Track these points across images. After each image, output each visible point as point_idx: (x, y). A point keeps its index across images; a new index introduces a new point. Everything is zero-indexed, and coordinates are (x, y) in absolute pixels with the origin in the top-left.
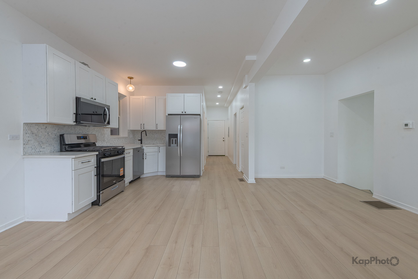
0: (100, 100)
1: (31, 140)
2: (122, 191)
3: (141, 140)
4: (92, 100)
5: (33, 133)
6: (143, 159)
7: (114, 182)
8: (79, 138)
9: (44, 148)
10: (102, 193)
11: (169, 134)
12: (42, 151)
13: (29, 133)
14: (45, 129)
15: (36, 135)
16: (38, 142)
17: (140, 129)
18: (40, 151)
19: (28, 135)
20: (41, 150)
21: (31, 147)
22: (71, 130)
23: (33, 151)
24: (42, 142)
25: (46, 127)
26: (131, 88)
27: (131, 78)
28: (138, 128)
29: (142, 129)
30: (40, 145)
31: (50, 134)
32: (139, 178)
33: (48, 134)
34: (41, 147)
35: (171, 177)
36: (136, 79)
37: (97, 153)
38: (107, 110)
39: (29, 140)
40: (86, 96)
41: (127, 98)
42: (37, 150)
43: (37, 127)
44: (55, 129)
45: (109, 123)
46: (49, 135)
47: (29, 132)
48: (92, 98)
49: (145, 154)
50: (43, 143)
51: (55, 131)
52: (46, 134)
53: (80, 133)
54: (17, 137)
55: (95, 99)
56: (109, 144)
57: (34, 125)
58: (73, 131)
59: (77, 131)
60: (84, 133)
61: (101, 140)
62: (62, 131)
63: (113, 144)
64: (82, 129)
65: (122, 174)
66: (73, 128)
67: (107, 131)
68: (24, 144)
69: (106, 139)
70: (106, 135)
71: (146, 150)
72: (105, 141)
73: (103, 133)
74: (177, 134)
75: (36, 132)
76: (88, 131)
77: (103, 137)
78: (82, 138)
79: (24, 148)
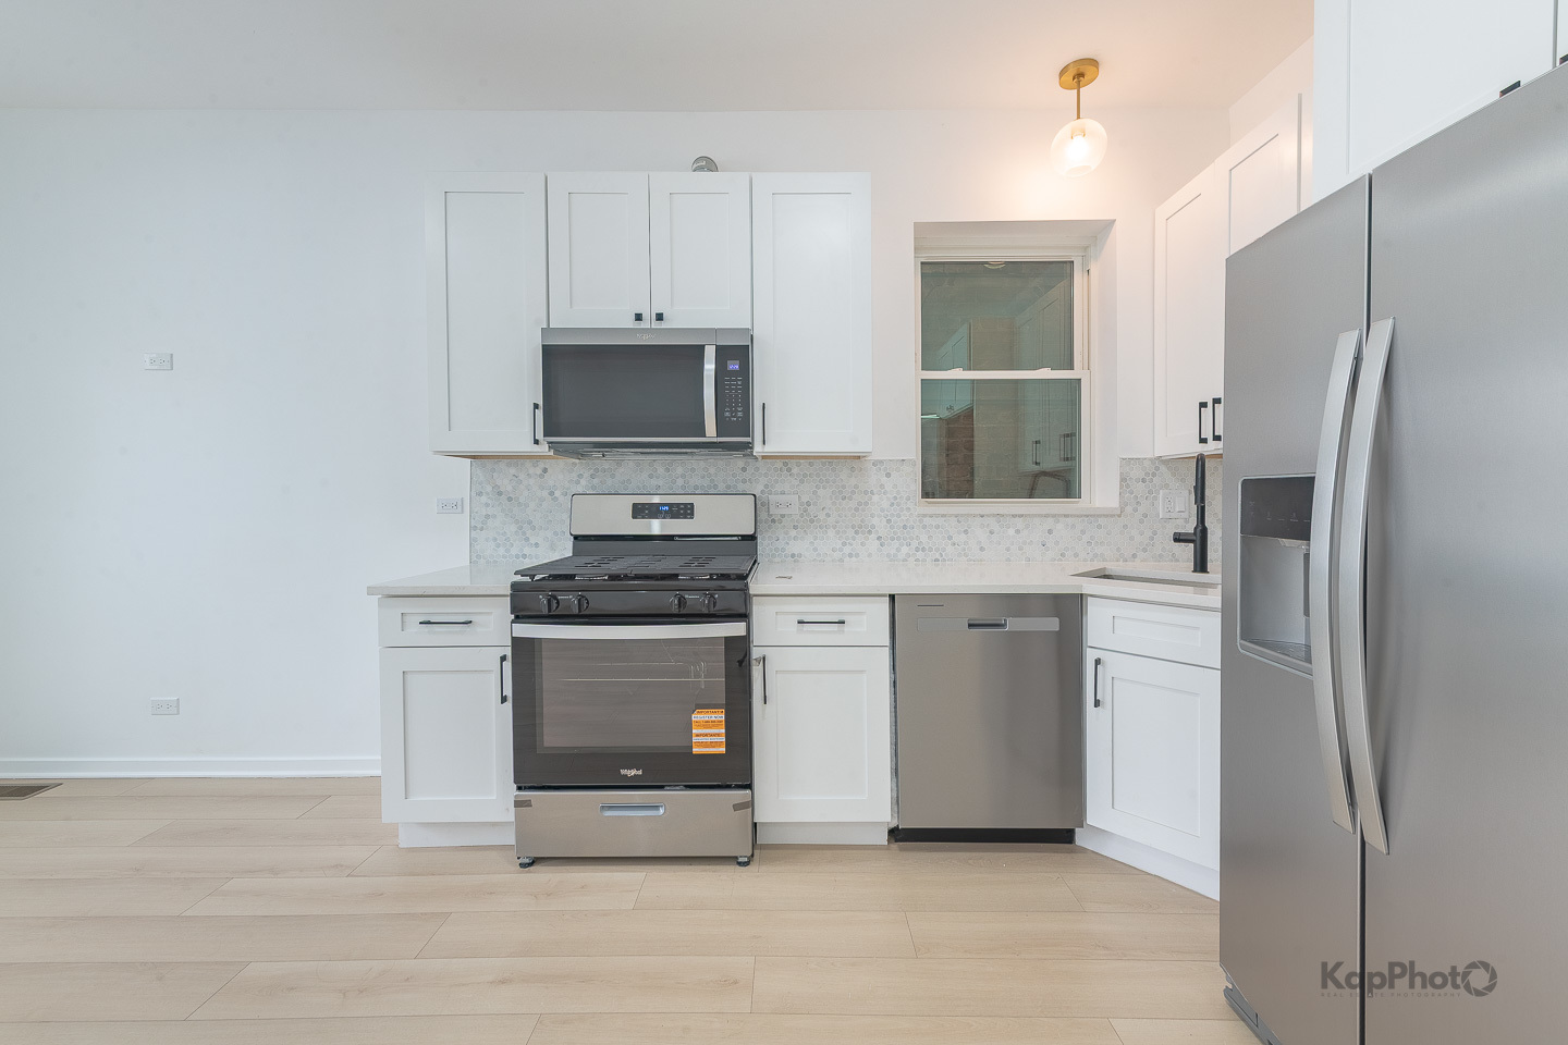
1: (495, 516)
3: (1196, 539)
5: (500, 493)
9: (537, 545)
12: (530, 556)
13: (488, 494)
14: (541, 476)
15: (510, 499)
16: (517, 522)
18: (524, 556)
19: (484, 499)
20: (527, 551)
21: (495, 539)
22: (651, 476)
23: (501, 551)
24: (530, 522)
25: (545, 470)
27: (1080, 74)
29: (1210, 445)
30: (524, 533)
31: (557, 494)
33: (552, 493)
34: (527, 539)
39: (487, 516)
41: (1124, 235)
42: (514, 551)
43: (513, 471)
44: (580, 476)
46: (556, 499)
47: (489, 489)
49: (1090, 657)
50: (533, 528)
51: (578, 482)
52: (545, 493)
53: (696, 487)
54: (456, 506)
55: (660, 317)
56: (905, 550)
57: (502, 464)
58: (661, 483)
59: (680, 482)
60: (722, 488)
61: (835, 527)
62: (610, 482)
63: (944, 550)
64: (712, 470)
65: (712, 744)
66: (661, 470)
67: (888, 475)
68: (473, 528)
69: (875, 521)
70: (876, 498)
71: (1103, 628)
72: (870, 532)
73: (856, 487)
74: (1309, 482)
75: (509, 488)
76: (744, 481)
77: (857, 510)
78: (665, 514)
79: (473, 539)
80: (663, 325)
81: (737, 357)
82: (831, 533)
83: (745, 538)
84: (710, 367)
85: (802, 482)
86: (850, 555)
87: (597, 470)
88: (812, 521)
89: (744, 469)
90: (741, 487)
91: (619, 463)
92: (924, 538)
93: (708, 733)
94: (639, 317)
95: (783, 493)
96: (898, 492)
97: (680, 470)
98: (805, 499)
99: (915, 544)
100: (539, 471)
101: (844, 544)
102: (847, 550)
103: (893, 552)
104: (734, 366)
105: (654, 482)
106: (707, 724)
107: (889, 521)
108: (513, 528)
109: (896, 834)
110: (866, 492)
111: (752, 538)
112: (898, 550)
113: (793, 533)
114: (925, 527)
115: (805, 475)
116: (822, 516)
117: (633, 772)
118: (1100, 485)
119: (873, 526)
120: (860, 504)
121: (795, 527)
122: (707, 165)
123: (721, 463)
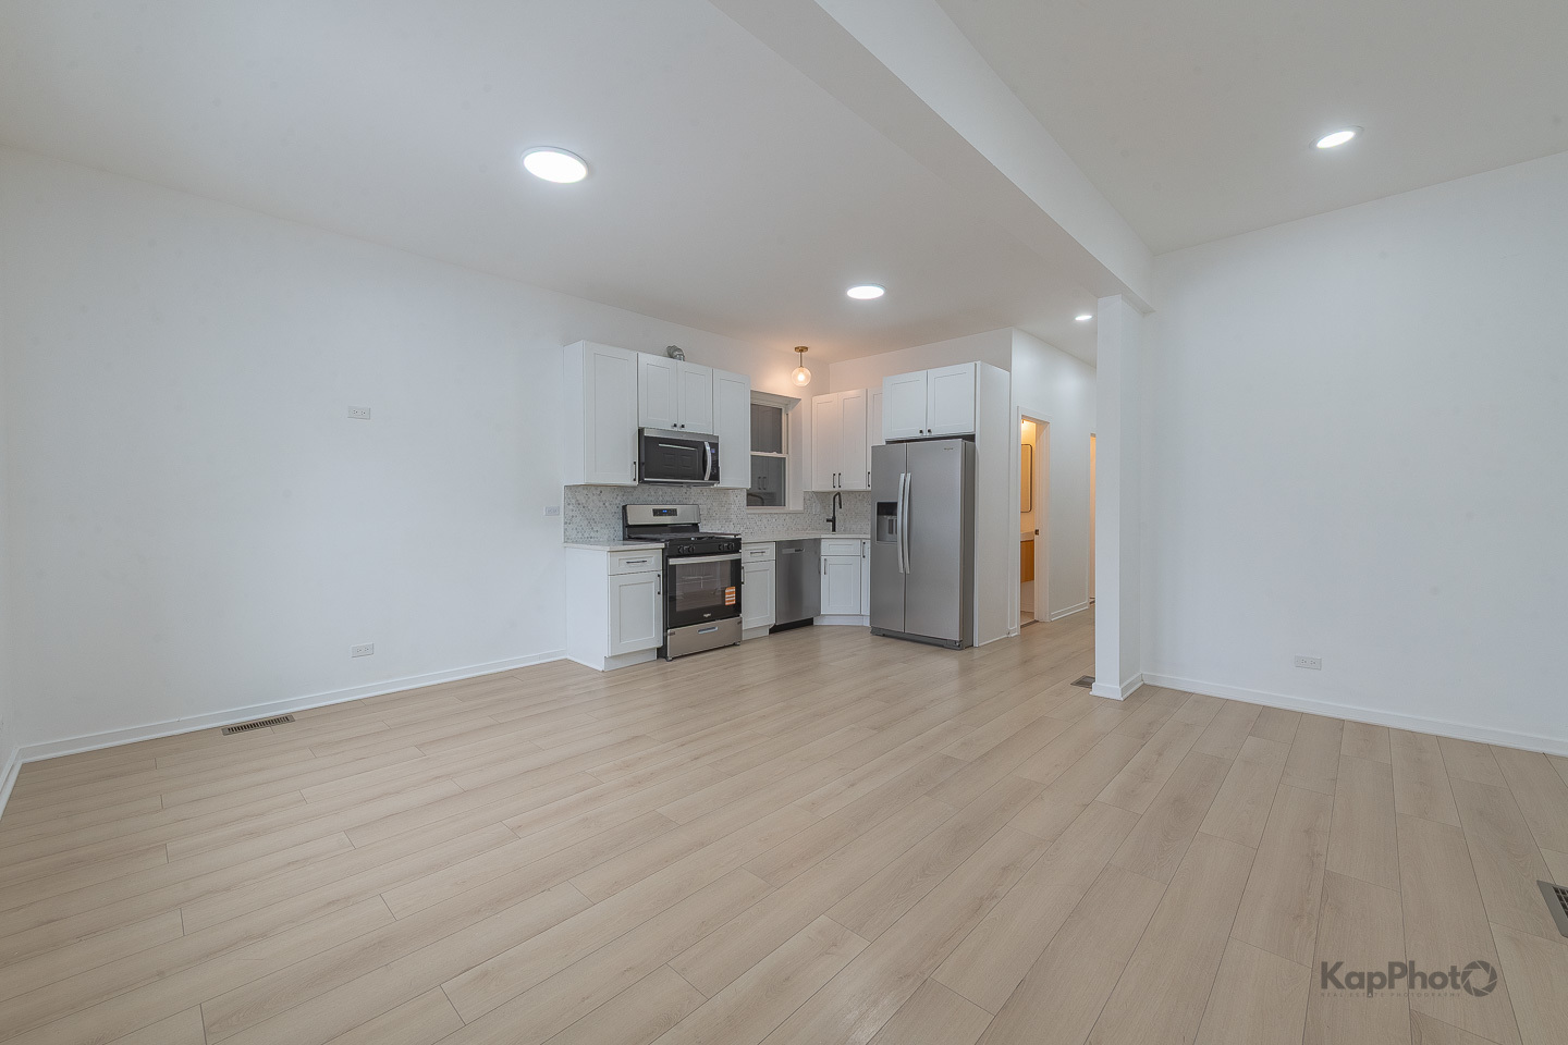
0: (696, 426)
1: (576, 516)
2: (734, 645)
3: (833, 520)
4: (676, 429)
5: (579, 504)
6: (820, 572)
7: (707, 615)
8: (657, 513)
9: (597, 531)
10: (671, 634)
11: (879, 504)
12: (593, 538)
13: (573, 505)
14: (600, 495)
15: (584, 507)
16: (587, 519)
17: (832, 489)
18: (591, 538)
19: (571, 507)
20: (592, 534)
21: (577, 529)
22: (649, 496)
23: (580, 535)
24: (594, 520)
25: (601, 492)
26: (802, 377)
27: (802, 350)
28: (825, 486)
29: (837, 489)
30: (591, 525)
32: (809, 623)
33: (605, 506)
34: (593, 529)
35: (884, 635)
36: (816, 349)
37: (663, 545)
38: (708, 448)
39: (573, 517)
40: (660, 423)
41: (804, 405)
42: (586, 535)
43: (585, 492)
45: (715, 477)
46: (608, 508)
47: (574, 501)
48: (675, 425)
49: (823, 558)
50: (596, 523)
51: (615, 500)
52: (601, 504)
55: (683, 426)
57: (580, 490)
58: (653, 499)
61: (718, 519)
62: (631, 498)
64: (674, 493)
65: (731, 601)
66: (653, 493)
67: (740, 497)
68: (566, 523)
69: (733, 516)
70: (733, 506)
71: (827, 548)
72: (730, 521)
73: (726, 501)
74: (896, 504)
75: (584, 501)
76: (686, 498)
77: (726, 511)
78: (665, 514)
79: (566, 530)
80: (683, 430)
81: (715, 446)
83: (694, 524)
87: (625, 492)
89: (687, 493)
92: (748, 523)
93: (730, 597)
96: (740, 504)
97: (661, 493)
98: (709, 507)
99: (744, 526)
100: (597, 492)
104: (713, 451)
105: (650, 499)
106: (730, 594)
107: (736, 516)
108: (585, 522)
109: (775, 630)
110: (729, 504)
111: (697, 525)
112: (739, 528)
114: (748, 518)
115: (709, 496)
116: (714, 514)
118: (794, 501)
119: (731, 518)
120: (727, 508)
121: (705, 519)
122: (672, 353)
123: (677, 489)
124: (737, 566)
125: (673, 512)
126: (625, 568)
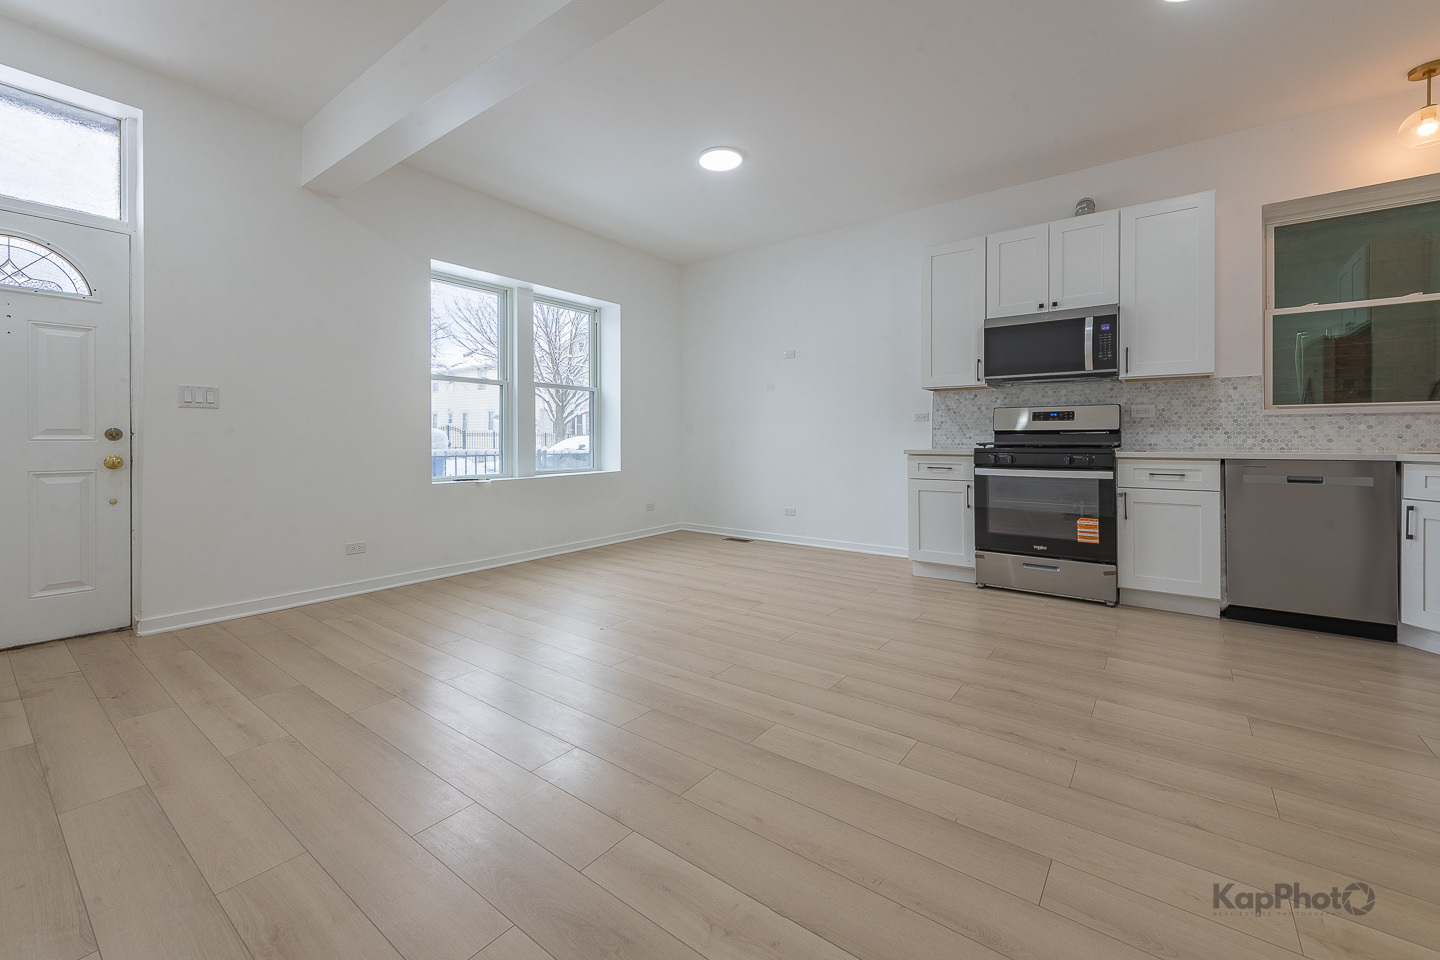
1: (946, 422)
4: (1040, 311)
5: (949, 410)
6: (1400, 534)
8: (1039, 417)
10: (978, 556)
12: (966, 444)
13: (943, 410)
14: (973, 399)
15: (955, 413)
16: (958, 425)
18: (963, 444)
19: (940, 413)
20: (964, 441)
21: (945, 435)
22: (1043, 396)
23: (950, 441)
24: (966, 425)
25: (976, 396)
30: (962, 432)
31: (983, 409)
33: (979, 409)
34: (965, 435)
38: (1091, 326)
39: (942, 422)
42: (957, 441)
43: (957, 397)
44: (997, 398)
46: (982, 412)
47: (943, 407)
49: (1404, 505)
50: (968, 428)
51: (996, 402)
52: (976, 409)
53: (1075, 402)
54: (925, 417)
55: (1055, 304)
56: (1251, 441)
57: (951, 394)
58: (1050, 400)
59: (1064, 399)
60: (1094, 401)
61: (1186, 425)
62: (1016, 401)
63: (1290, 441)
64: (1087, 391)
65: (1090, 538)
66: (1050, 393)
67: (1235, 388)
68: (934, 429)
69: (1222, 421)
70: (1223, 405)
71: (1417, 485)
72: (1218, 429)
73: (1205, 397)
75: (955, 407)
76: (1111, 397)
77: (1205, 413)
78: (1054, 418)
79: (934, 435)
80: (1057, 309)
81: (1108, 322)
82: (1183, 430)
83: (1111, 432)
84: (1089, 329)
85: (1158, 395)
86: (1200, 445)
87: (1007, 394)
88: (1166, 422)
89: (1111, 389)
90: (1109, 400)
91: (1022, 390)
92: (1270, 433)
93: (1088, 531)
94: (1041, 306)
95: (1142, 403)
96: (1245, 400)
97: (1064, 392)
98: (1161, 407)
99: (1261, 436)
100: (972, 397)
101: (1195, 437)
102: (1197, 441)
103: (1239, 442)
104: (1105, 327)
105: (1045, 400)
106: (1087, 526)
107: (1235, 421)
108: (957, 428)
110: (1214, 401)
111: (1117, 432)
112: (1244, 441)
113: (1151, 430)
114: (1270, 424)
115: (1161, 391)
116: (1175, 418)
117: (1042, 548)
119: (1221, 425)
120: (1209, 409)
121: (1152, 426)
122: (1087, 206)
123: (1094, 386)
124: (1108, 490)
125: (1069, 416)
126: (924, 472)
